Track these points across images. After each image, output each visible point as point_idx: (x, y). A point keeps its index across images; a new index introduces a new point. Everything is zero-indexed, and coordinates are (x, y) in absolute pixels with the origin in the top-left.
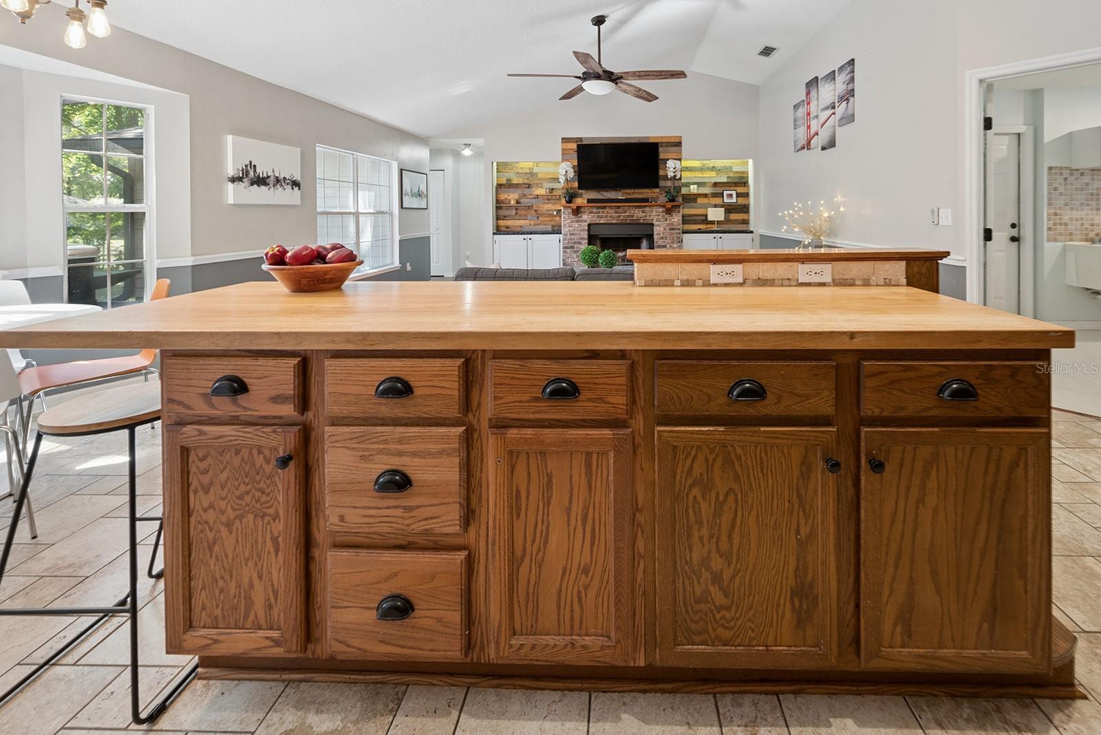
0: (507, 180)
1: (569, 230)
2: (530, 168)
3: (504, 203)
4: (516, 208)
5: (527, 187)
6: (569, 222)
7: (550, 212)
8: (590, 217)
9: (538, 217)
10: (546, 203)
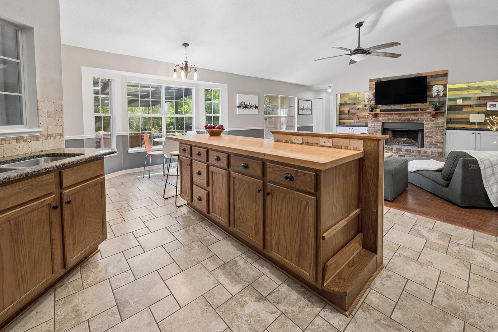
0: (344, 102)
1: (372, 125)
3: (343, 112)
4: (348, 114)
5: (353, 105)
6: (371, 121)
7: (364, 116)
8: (383, 119)
9: (358, 119)
10: (363, 112)
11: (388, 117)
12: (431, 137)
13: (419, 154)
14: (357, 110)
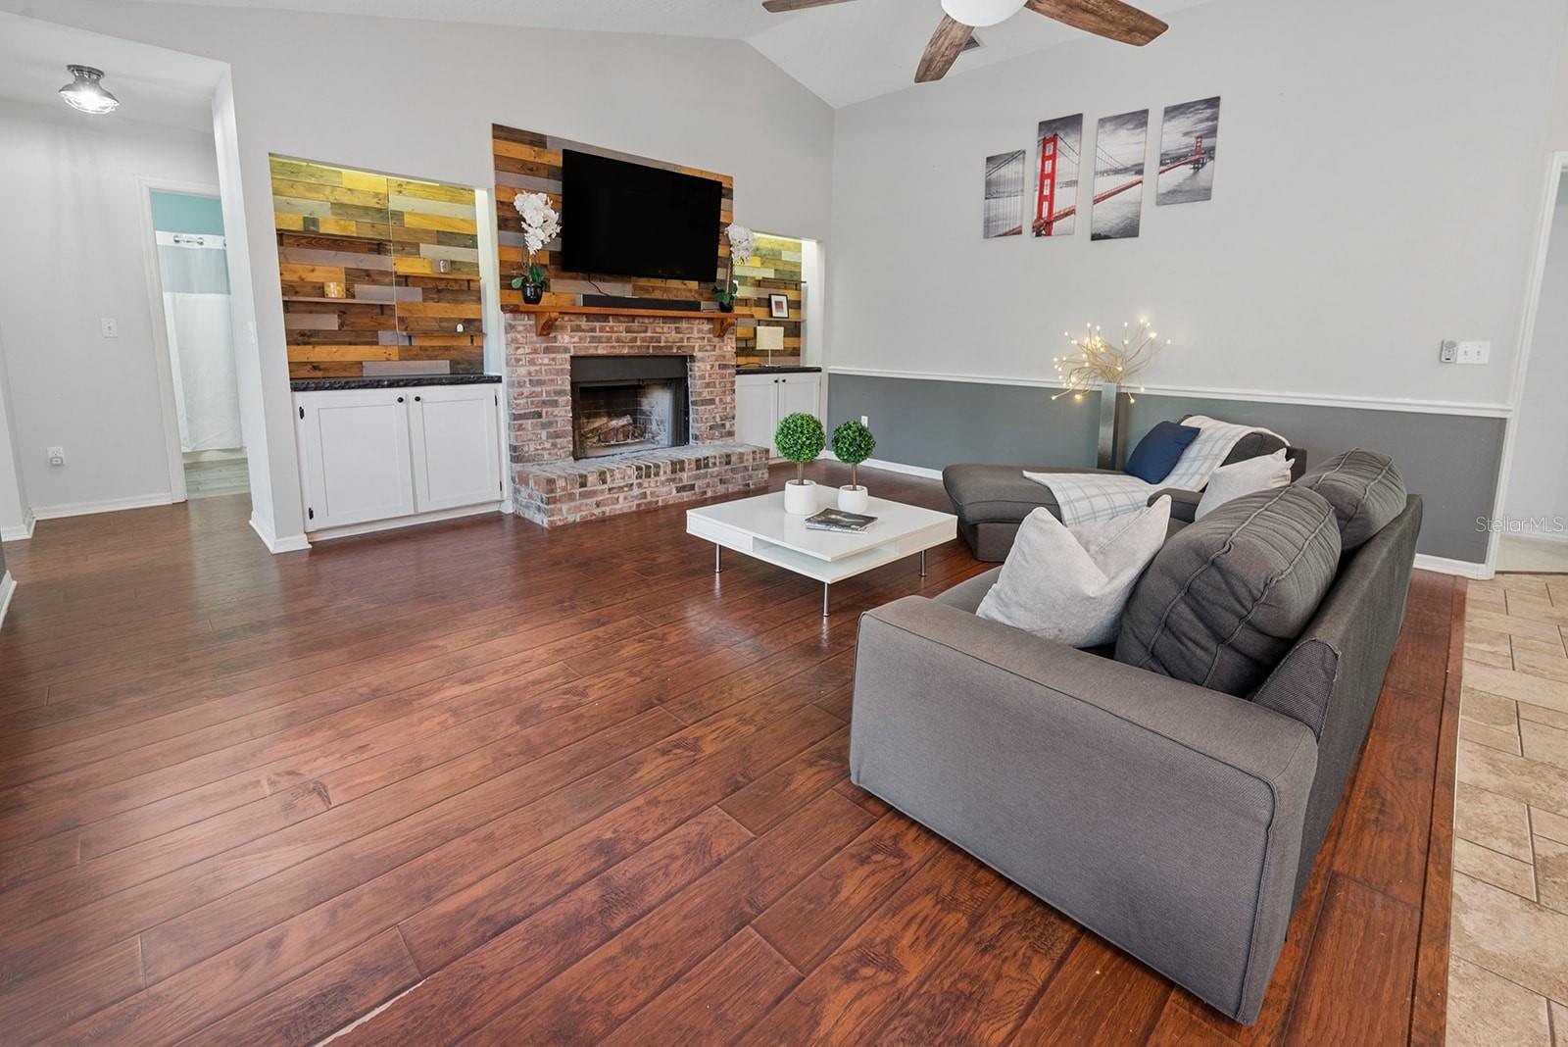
0: (306, 220)
1: (530, 373)
3: (298, 295)
4: (342, 310)
5: (371, 251)
6: (527, 351)
7: (445, 324)
8: (576, 339)
9: (410, 337)
10: (432, 299)
11: (593, 330)
12: (712, 401)
13: (727, 467)
14: (398, 284)
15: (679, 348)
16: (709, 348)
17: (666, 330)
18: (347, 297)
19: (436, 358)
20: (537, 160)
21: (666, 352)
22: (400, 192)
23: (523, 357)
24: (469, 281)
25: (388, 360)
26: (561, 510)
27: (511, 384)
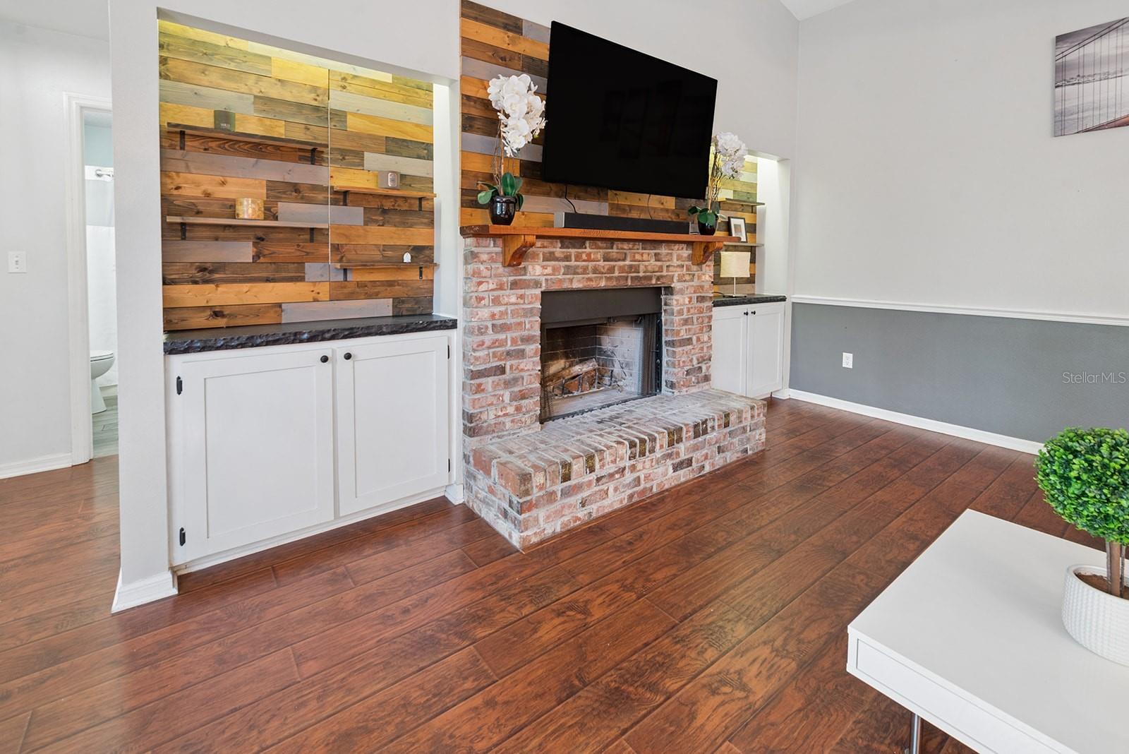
2: (314, 89)
3: (199, 213)
4: (260, 236)
5: (302, 159)
6: (491, 286)
7: (389, 253)
8: (549, 270)
9: (345, 271)
10: (376, 221)
11: (567, 258)
12: (689, 341)
14: (335, 202)
15: (658, 279)
16: (687, 278)
17: (645, 257)
18: (265, 219)
19: (376, 296)
20: (511, 48)
21: (645, 284)
22: (344, 87)
23: (485, 295)
24: (420, 199)
25: (315, 300)
26: (537, 520)
27: (469, 331)
